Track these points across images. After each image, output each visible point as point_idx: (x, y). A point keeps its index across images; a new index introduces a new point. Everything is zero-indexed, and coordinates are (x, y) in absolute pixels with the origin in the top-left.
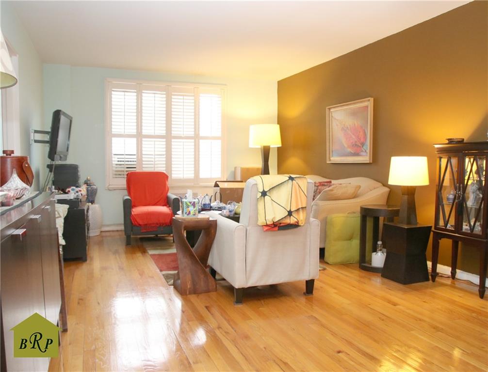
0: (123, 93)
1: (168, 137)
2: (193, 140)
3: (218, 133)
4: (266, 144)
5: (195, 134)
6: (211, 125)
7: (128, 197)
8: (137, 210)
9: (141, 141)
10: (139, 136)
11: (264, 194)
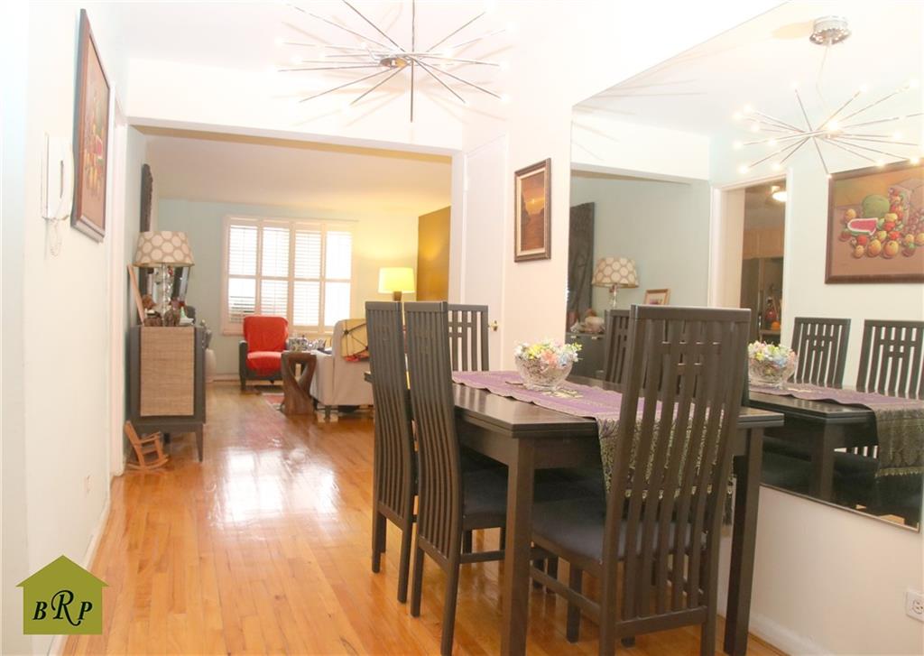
0: (242, 230)
1: (291, 279)
2: (318, 283)
3: (348, 276)
4: (398, 289)
5: (321, 276)
6: (340, 266)
7: (244, 341)
8: (252, 355)
9: (261, 282)
10: (259, 277)
11: (347, 332)
